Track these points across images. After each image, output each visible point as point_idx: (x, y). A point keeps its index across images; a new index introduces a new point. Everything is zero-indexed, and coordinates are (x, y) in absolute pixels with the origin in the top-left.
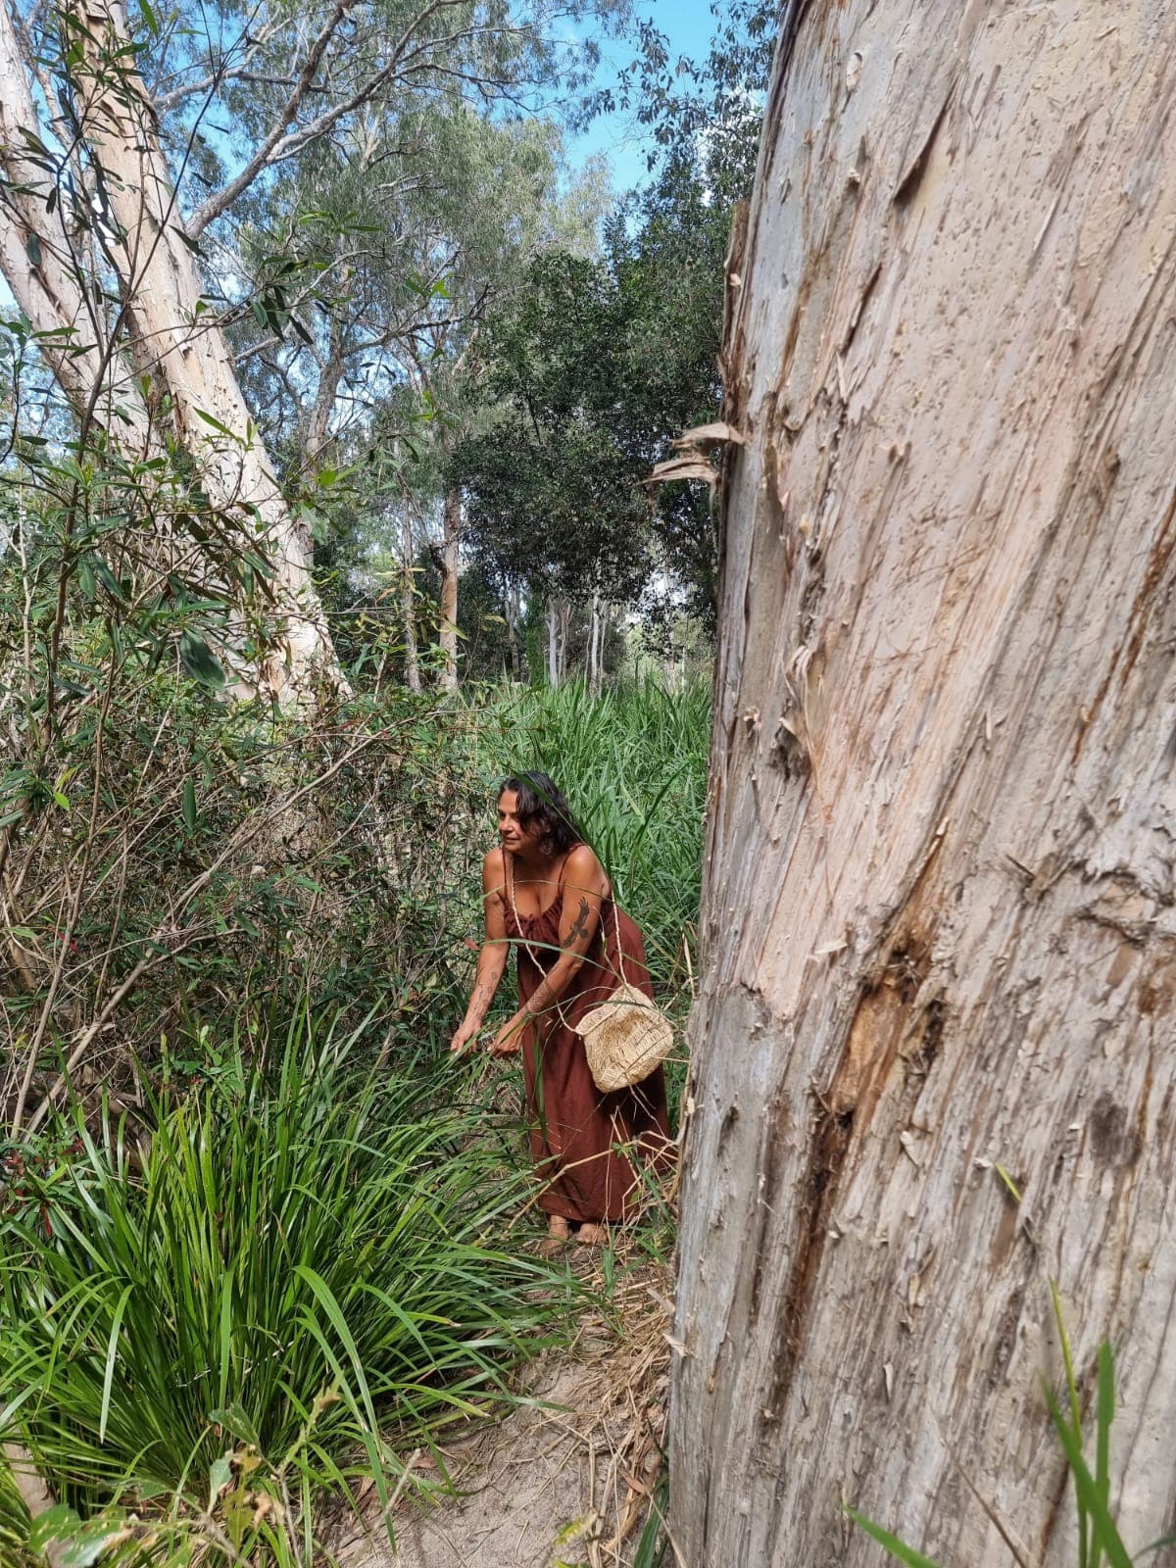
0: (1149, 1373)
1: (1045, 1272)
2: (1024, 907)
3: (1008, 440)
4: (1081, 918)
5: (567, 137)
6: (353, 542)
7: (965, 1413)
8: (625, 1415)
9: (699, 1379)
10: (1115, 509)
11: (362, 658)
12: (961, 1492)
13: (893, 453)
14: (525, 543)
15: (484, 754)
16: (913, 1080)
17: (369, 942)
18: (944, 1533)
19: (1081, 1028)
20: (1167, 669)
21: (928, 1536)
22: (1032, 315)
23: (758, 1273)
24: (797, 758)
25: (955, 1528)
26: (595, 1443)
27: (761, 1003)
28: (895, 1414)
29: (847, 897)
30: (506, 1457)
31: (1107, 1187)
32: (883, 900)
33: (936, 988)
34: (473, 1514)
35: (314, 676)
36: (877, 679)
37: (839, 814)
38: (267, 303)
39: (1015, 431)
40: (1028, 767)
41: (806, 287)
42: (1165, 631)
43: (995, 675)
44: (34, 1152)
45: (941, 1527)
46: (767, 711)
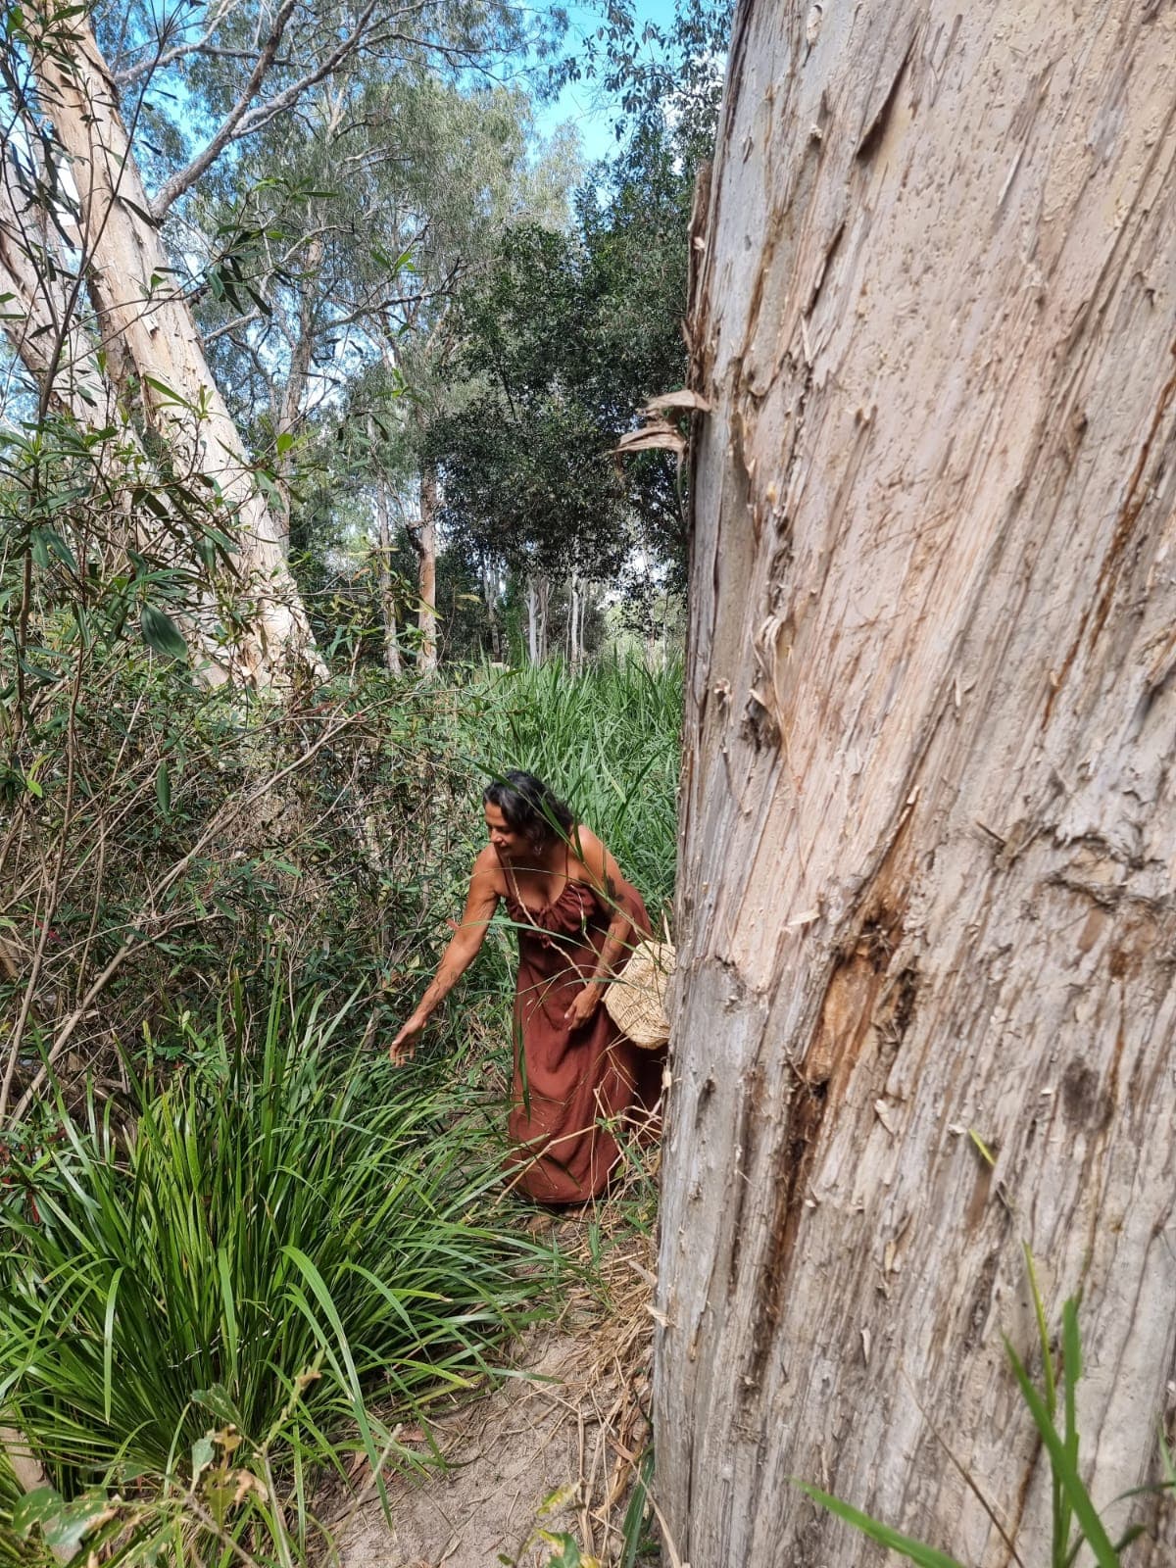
0: (1123, 1333)
1: (1020, 1234)
2: (995, 874)
3: (974, 401)
4: (1052, 884)
5: (536, 106)
6: (329, 524)
7: (941, 1374)
8: (612, 1385)
9: (681, 1347)
10: (1083, 469)
11: (337, 641)
12: (939, 1454)
13: (859, 416)
14: (501, 522)
15: (464, 735)
16: (886, 1048)
17: (352, 924)
18: (923, 1493)
19: (1053, 992)
20: (1136, 631)
21: (907, 1497)
22: (997, 272)
23: (737, 1244)
24: (768, 730)
25: (933, 1489)
26: (584, 1413)
27: (736, 976)
28: (872, 1378)
29: (819, 867)
30: (496, 1429)
31: (1080, 1150)
32: (854, 870)
33: (909, 957)
34: (464, 1486)
35: (289, 659)
36: (845, 649)
37: (811, 784)
38: (224, 274)
39: (981, 392)
40: (999, 734)
41: (770, 247)
42: (1133, 593)
43: (964, 641)
44: (20, 1139)
45: (919, 1489)
46: (737, 682)
